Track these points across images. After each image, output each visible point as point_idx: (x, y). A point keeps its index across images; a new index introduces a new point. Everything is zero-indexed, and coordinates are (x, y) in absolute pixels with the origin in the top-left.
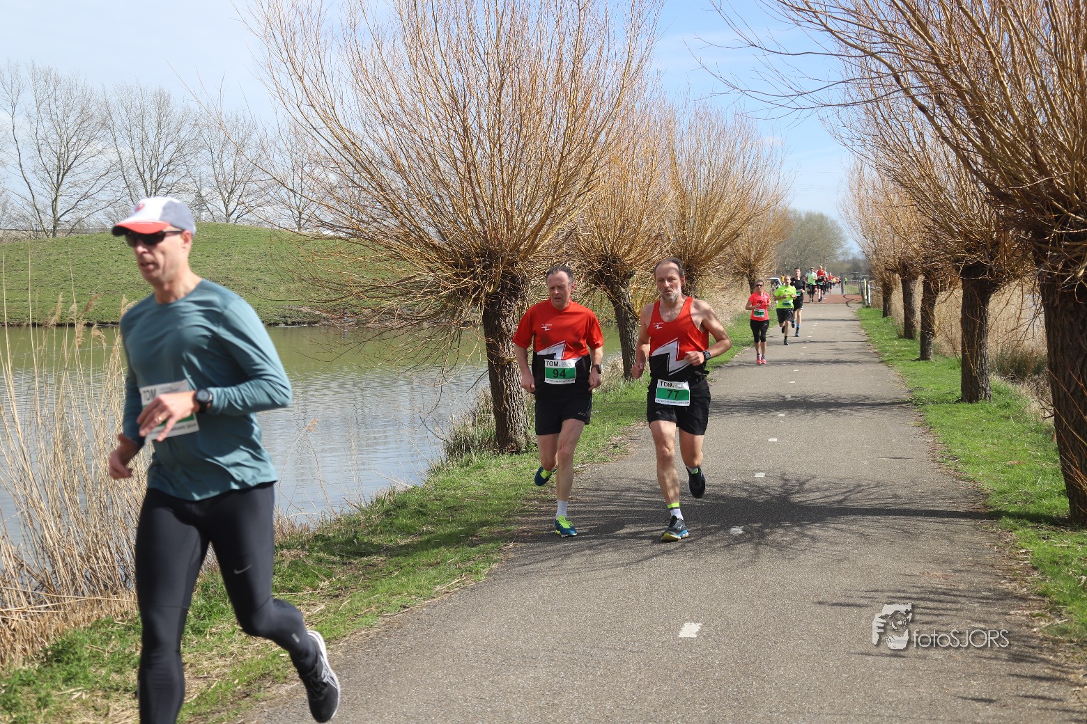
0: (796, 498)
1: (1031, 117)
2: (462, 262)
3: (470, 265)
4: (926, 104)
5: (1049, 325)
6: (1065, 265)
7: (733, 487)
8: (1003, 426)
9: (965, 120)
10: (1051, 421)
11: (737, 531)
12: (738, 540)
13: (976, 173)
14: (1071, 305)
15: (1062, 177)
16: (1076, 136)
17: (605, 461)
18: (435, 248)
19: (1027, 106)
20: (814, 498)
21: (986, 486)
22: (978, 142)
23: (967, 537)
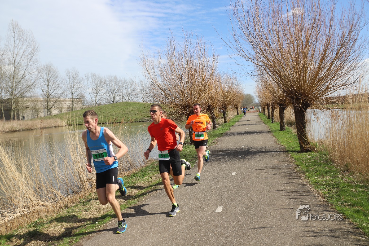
0: (250, 150)
1: (290, 77)
2: (183, 108)
3: (184, 108)
4: (270, 75)
5: (295, 115)
6: (298, 104)
7: (238, 149)
8: (288, 135)
9: (278, 78)
10: (296, 133)
11: (240, 156)
12: (240, 158)
13: (281, 87)
14: (299, 111)
15: (296, 88)
16: (298, 81)
17: (212, 145)
18: (177, 105)
19: (289, 75)
20: (254, 150)
21: (285, 146)
22: (281, 81)
23: (282, 155)
